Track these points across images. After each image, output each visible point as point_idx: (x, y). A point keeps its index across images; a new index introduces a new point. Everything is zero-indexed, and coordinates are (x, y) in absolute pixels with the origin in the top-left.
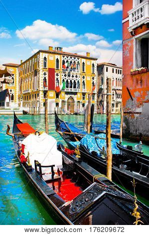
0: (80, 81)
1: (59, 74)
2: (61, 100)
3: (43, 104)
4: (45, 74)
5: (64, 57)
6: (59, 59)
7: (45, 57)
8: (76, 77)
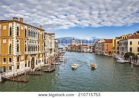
0: (37, 46)
1: (27, 41)
2: (28, 61)
3: (17, 67)
4: (18, 41)
5: (29, 28)
6: (27, 29)
7: (18, 27)
8: (36, 43)
